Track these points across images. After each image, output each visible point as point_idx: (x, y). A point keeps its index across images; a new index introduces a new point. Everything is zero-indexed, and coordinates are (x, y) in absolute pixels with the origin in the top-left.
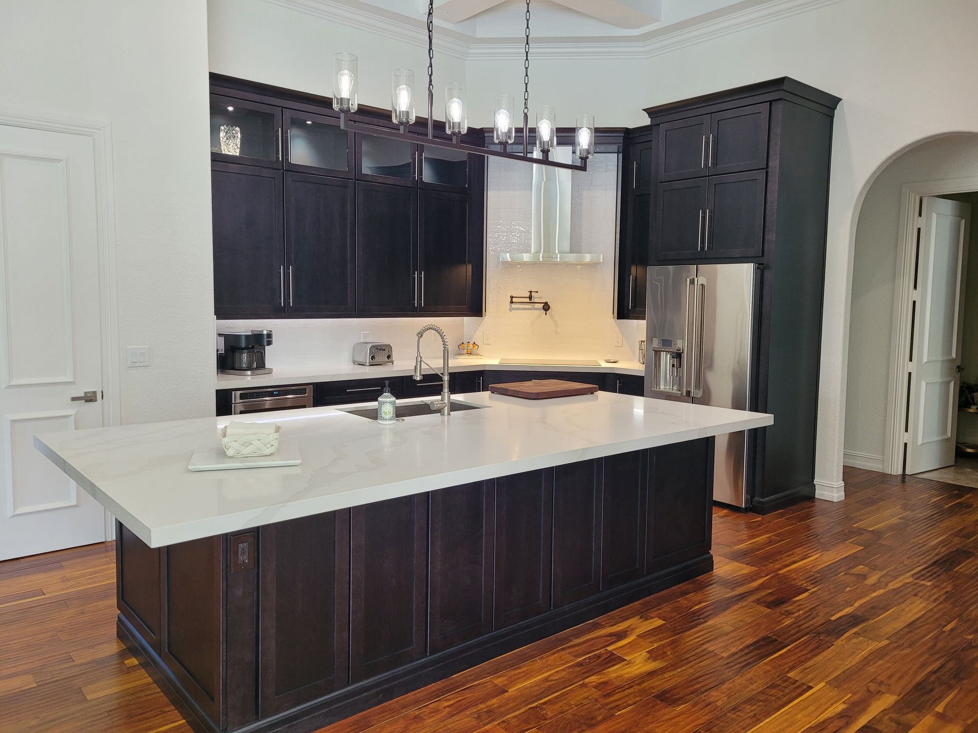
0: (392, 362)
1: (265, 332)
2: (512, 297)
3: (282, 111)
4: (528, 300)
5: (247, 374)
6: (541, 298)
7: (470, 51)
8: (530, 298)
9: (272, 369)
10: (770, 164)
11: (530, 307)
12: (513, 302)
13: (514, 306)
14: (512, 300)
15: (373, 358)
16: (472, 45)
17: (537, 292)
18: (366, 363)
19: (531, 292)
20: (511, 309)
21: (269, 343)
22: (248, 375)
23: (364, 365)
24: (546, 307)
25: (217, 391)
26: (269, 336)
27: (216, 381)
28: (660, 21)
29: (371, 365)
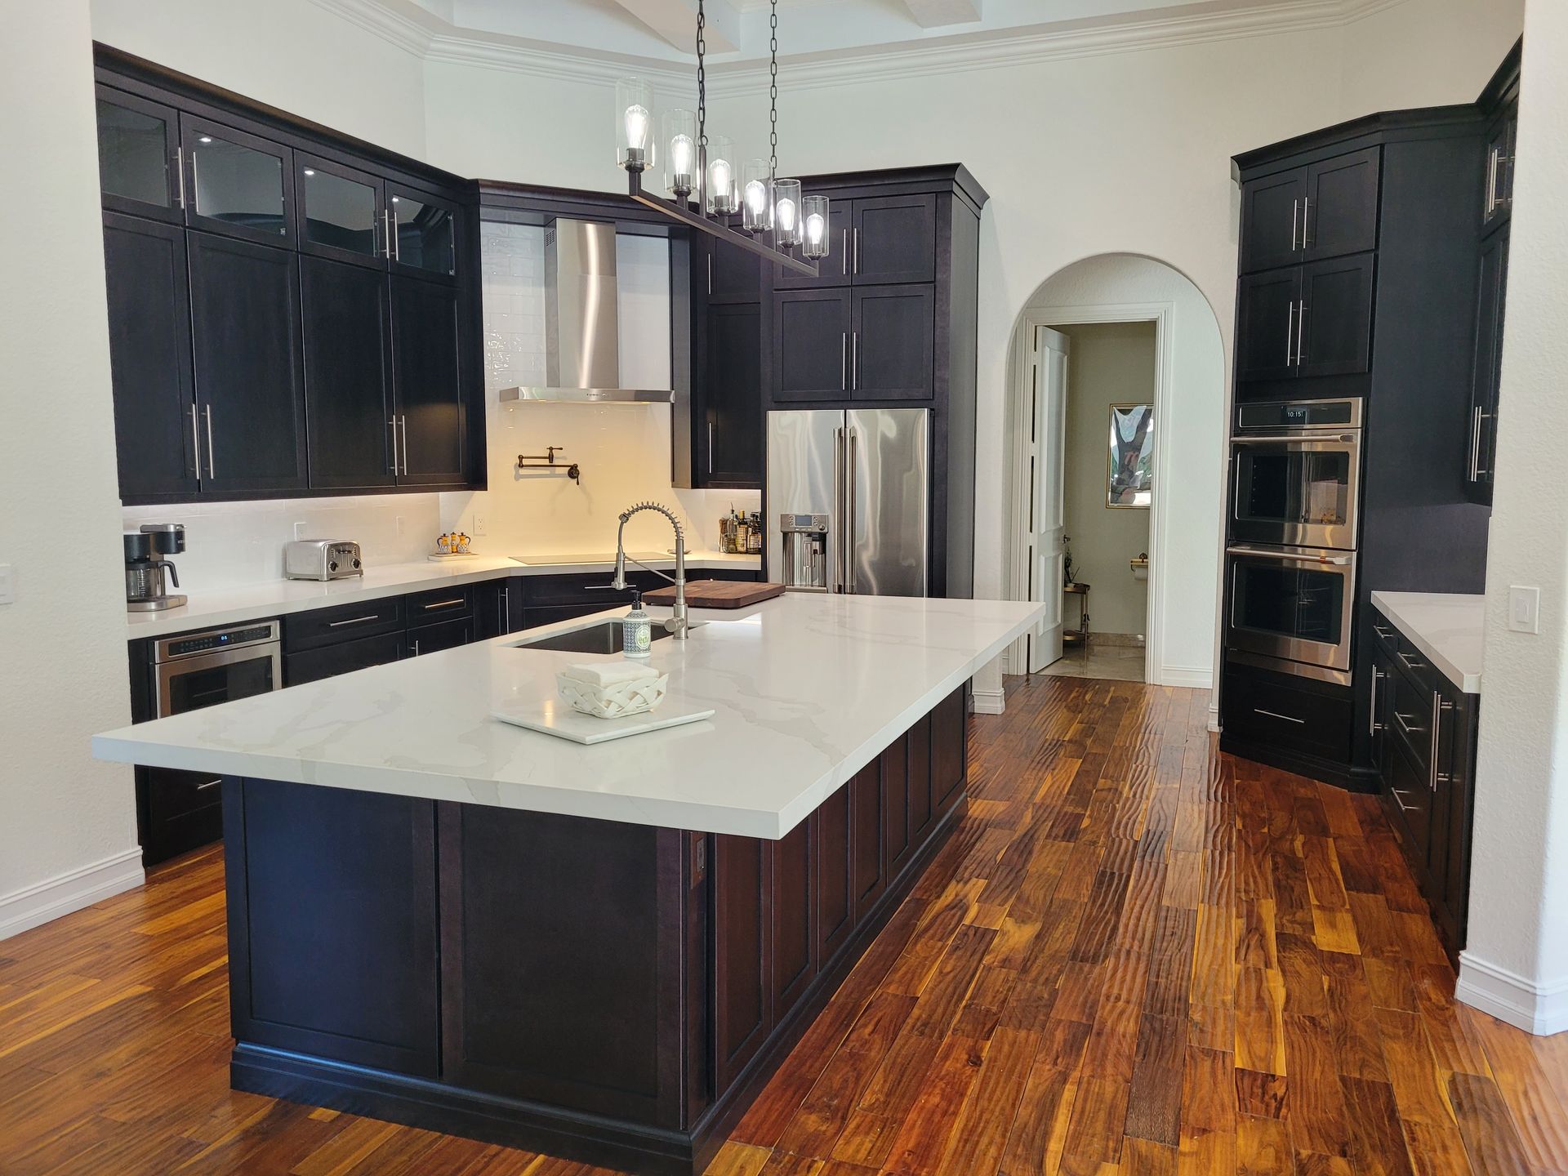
0: (361, 573)
1: (172, 529)
2: (521, 458)
3: (179, 115)
4: (547, 462)
5: (149, 608)
6: (564, 458)
7: (433, 45)
8: (551, 458)
9: (186, 597)
10: (938, 276)
11: (548, 472)
12: (523, 466)
13: (523, 471)
14: (521, 461)
15: (334, 566)
16: (436, 35)
17: (561, 449)
18: (322, 576)
19: (551, 449)
20: (518, 477)
21: (180, 548)
22: (150, 611)
23: (317, 580)
24: (573, 472)
25: (131, 643)
26: (180, 535)
27: (128, 625)
28: (738, 50)
29: (331, 579)
